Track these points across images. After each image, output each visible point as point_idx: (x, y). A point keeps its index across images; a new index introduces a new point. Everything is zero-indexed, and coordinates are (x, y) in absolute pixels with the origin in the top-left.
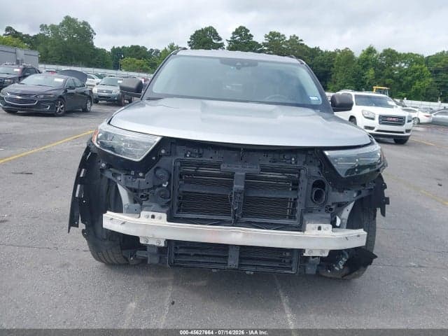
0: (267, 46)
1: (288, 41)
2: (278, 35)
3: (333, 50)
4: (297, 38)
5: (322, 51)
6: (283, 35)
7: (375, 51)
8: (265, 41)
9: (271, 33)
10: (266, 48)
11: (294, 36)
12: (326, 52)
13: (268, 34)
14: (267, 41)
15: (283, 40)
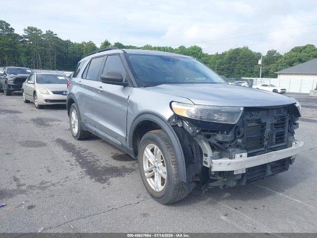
0: (27, 38)
1: (46, 35)
2: (35, 29)
3: (80, 43)
4: (52, 33)
5: (72, 43)
6: (40, 30)
7: (109, 44)
8: (25, 34)
9: (29, 27)
10: (27, 40)
11: (50, 31)
12: (75, 43)
13: (26, 28)
14: (27, 34)
15: (40, 33)
